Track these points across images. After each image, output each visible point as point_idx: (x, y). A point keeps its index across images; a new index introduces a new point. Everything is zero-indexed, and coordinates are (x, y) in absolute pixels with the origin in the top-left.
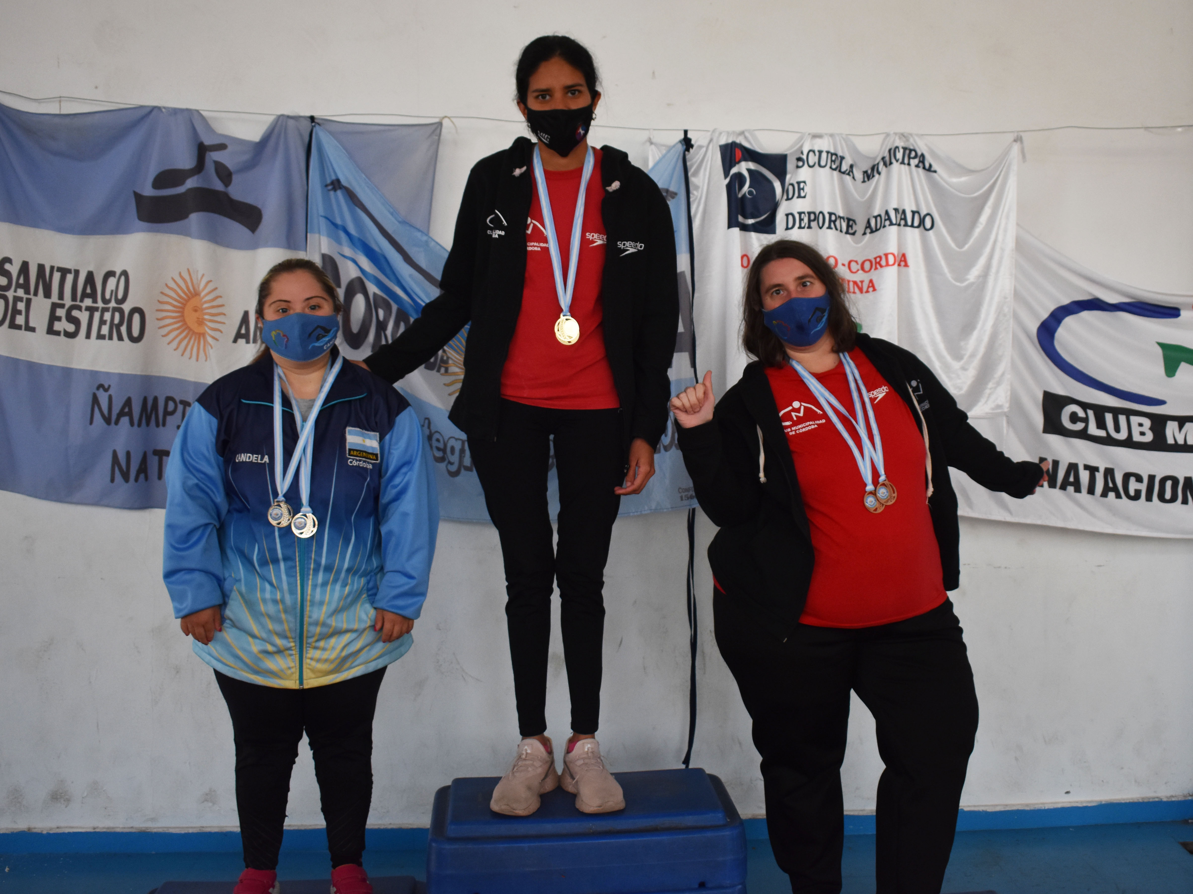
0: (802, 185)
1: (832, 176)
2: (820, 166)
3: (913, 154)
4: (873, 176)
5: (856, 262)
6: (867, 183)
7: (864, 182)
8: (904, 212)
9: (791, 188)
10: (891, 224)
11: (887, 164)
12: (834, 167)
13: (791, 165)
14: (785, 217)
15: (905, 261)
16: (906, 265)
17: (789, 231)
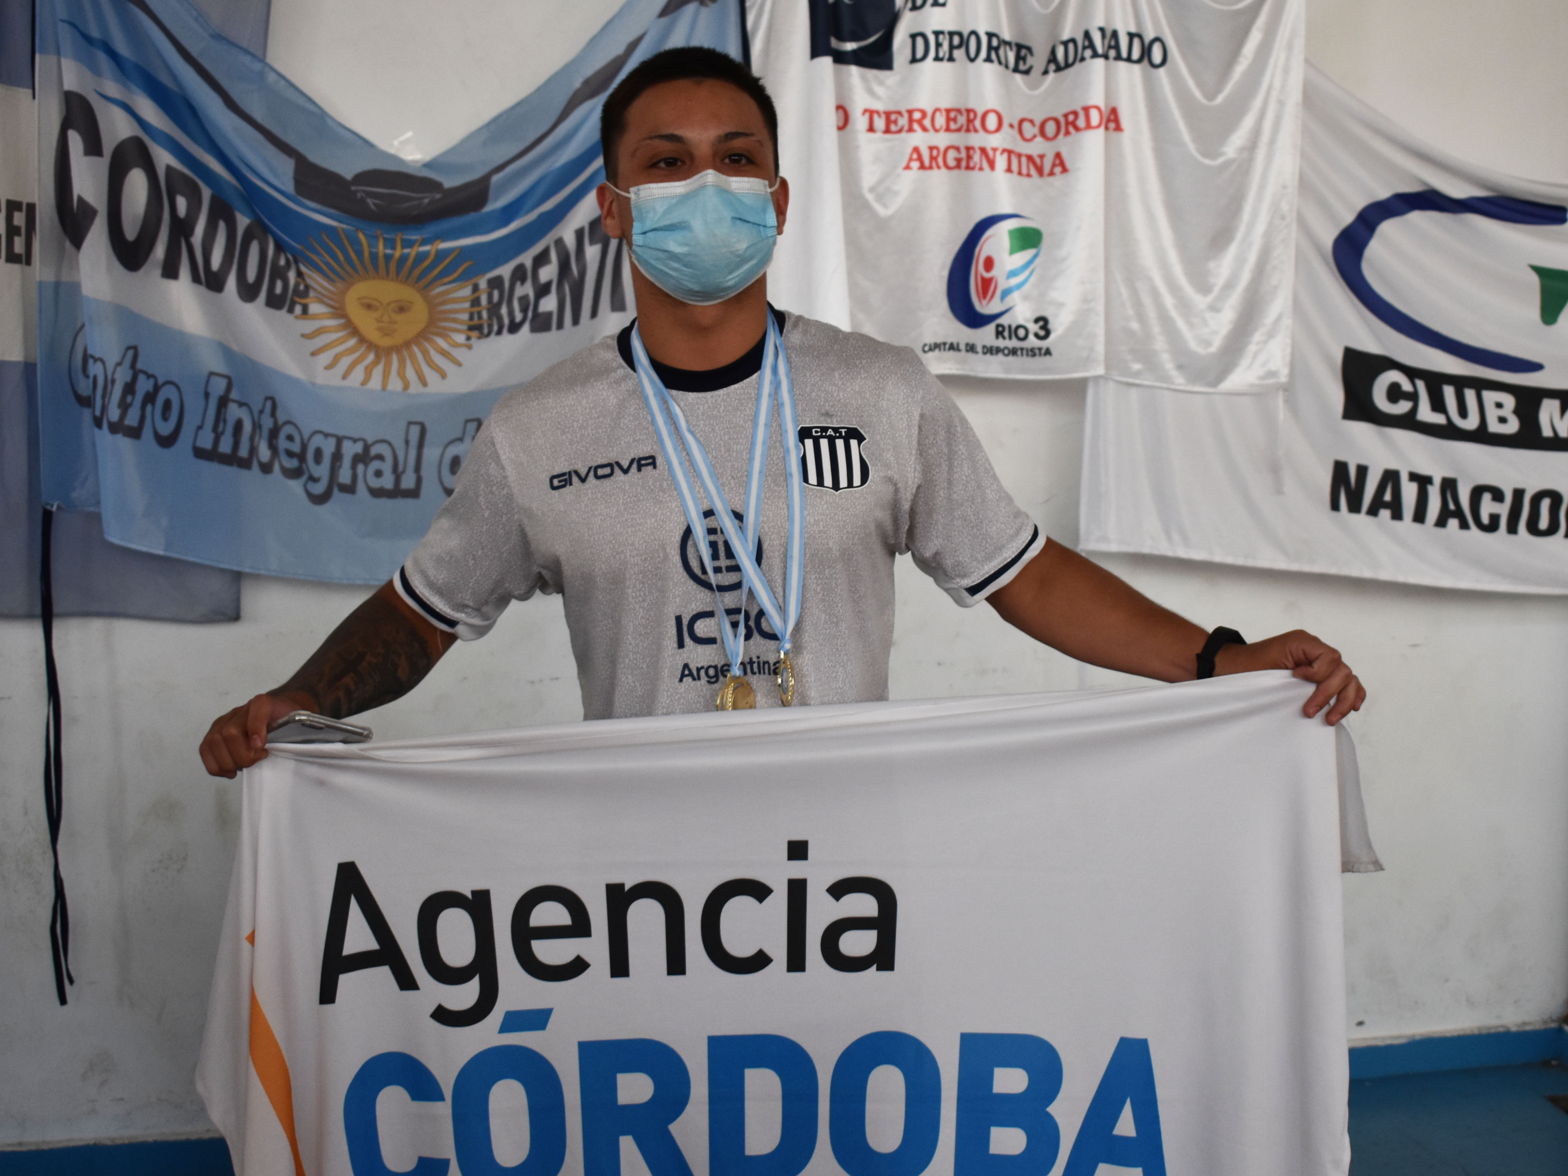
5: (1032, 122)
8: (1115, 34)
10: (1095, 55)
14: (909, 42)
15: (1117, 121)
16: (1118, 128)
17: (917, 66)
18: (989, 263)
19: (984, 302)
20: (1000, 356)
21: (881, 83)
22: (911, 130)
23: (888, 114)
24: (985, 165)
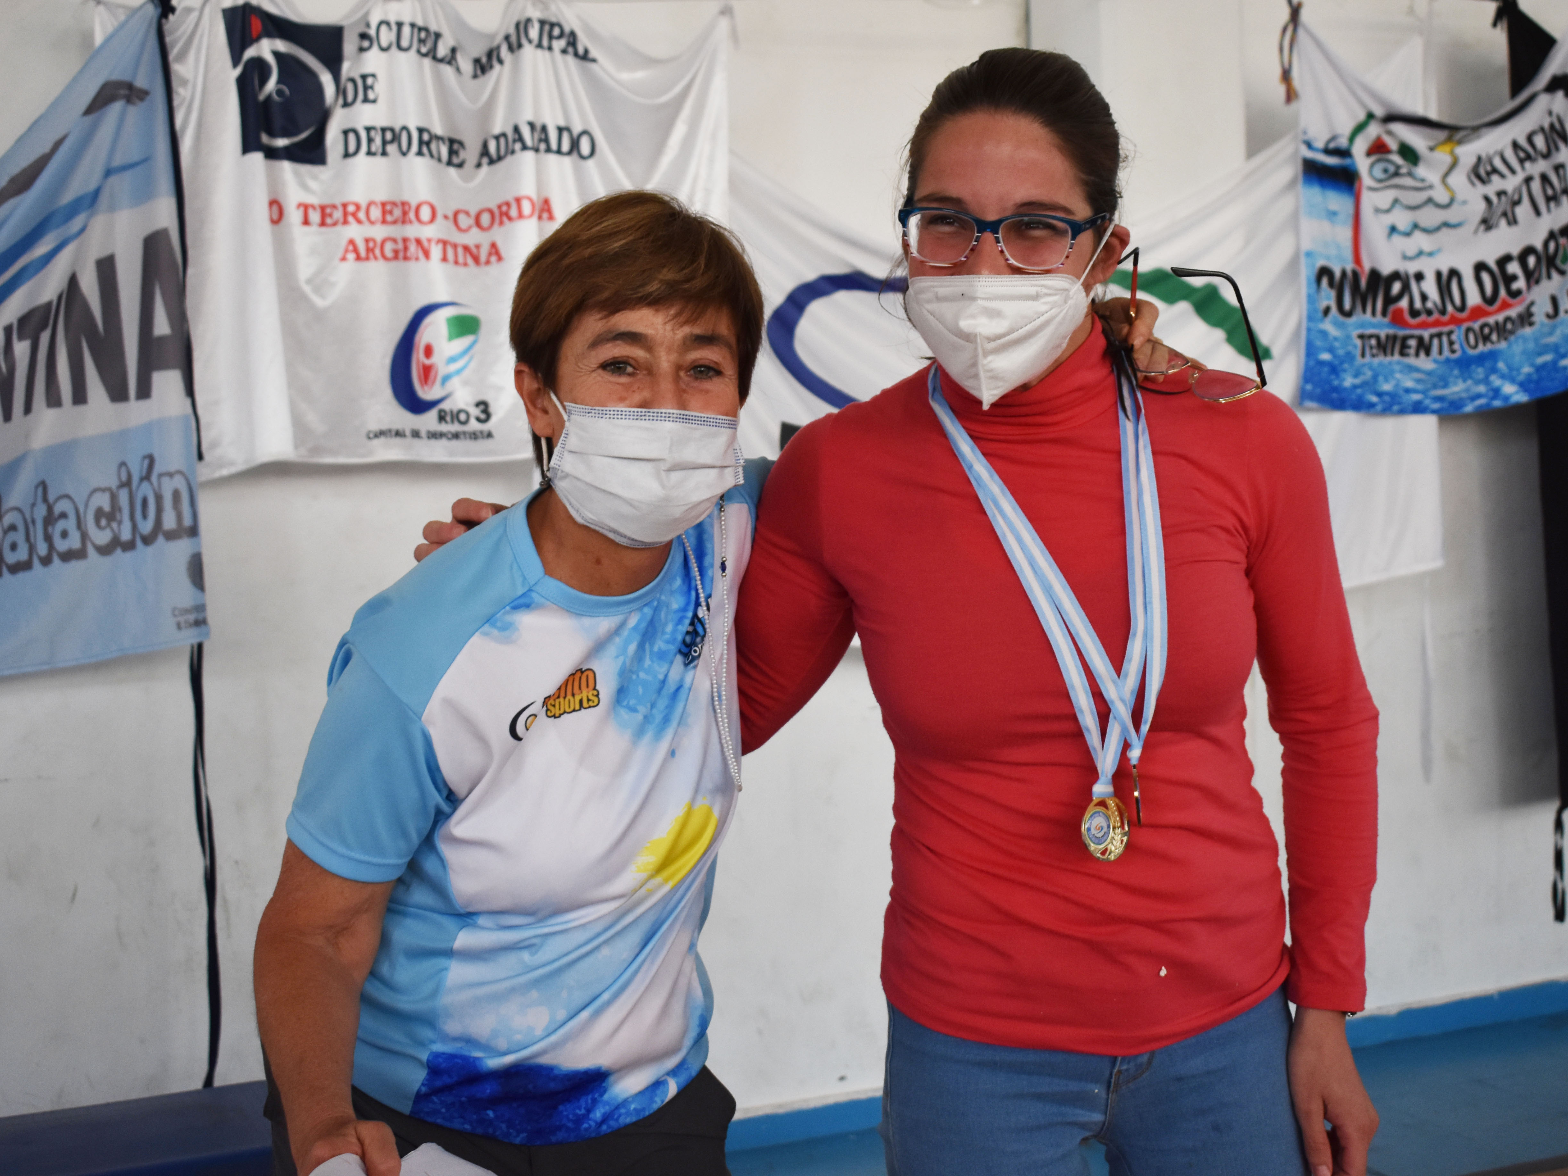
0: (370, 81)
1: (421, 67)
2: (399, 47)
3: (556, 32)
4: (491, 67)
5: (467, 213)
6: (481, 80)
7: (475, 76)
8: (544, 129)
9: (350, 87)
10: (525, 148)
11: (514, 47)
12: (424, 50)
13: (349, 45)
14: (341, 138)
15: (550, 211)
16: (551, 218)
17: (350, 160)
18: (429, 351)
19: (426, 388)
20: (444, 442)
21: (315, 178)
22: (345, 222)
23: (323, 208)
24: (421, 255)
